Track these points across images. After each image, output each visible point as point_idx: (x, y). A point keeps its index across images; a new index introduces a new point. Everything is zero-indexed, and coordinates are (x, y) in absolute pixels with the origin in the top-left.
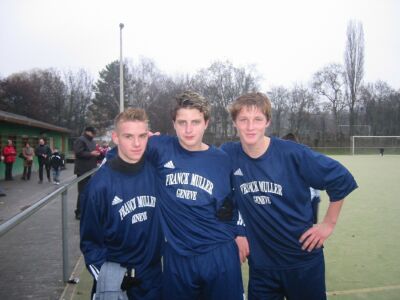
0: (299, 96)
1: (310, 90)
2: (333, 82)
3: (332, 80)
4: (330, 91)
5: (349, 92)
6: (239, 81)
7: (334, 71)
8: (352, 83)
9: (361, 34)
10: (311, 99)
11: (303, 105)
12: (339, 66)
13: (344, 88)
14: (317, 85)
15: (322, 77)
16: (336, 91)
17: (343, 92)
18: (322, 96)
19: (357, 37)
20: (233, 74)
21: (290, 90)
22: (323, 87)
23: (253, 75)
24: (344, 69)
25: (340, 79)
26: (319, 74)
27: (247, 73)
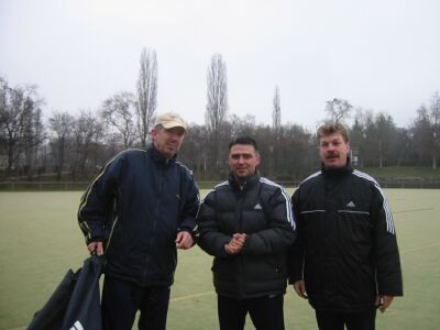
0: (86, 124)
1: (99, 120)
2: (125, 112)
3: (124, 109)
4: (121, 121)
5: (141, 123)
6: (17, 103)
7: (125, 100)
8: (145, 114)
9: (155, 64)
10: (99, 129)
11: (90, 135)
12: (131, 95)
13: (136, 119)
14: (106, 114)
15: (112, 106)
16: (128, 122)
17: (135, 123)
18: (111, 126)
19: (151, 66)
20: (8, 96)
21: (77, 118)
22: (113, 116)
23: (34, 98)
24: (136, 98)
25: (132, 109)
26: (109, 102)
27: (25, 95)
